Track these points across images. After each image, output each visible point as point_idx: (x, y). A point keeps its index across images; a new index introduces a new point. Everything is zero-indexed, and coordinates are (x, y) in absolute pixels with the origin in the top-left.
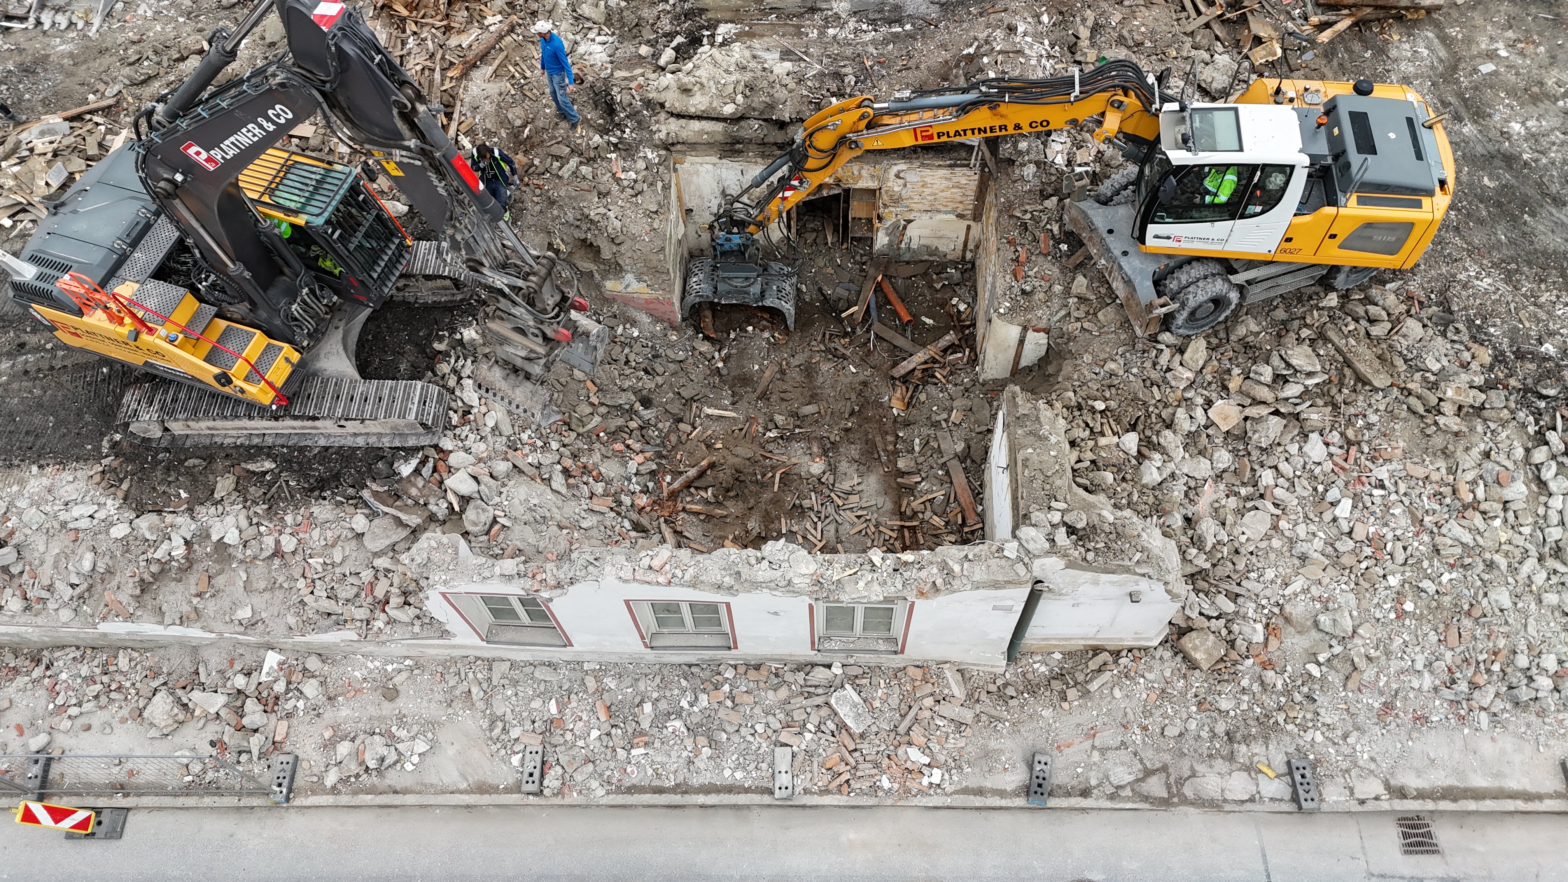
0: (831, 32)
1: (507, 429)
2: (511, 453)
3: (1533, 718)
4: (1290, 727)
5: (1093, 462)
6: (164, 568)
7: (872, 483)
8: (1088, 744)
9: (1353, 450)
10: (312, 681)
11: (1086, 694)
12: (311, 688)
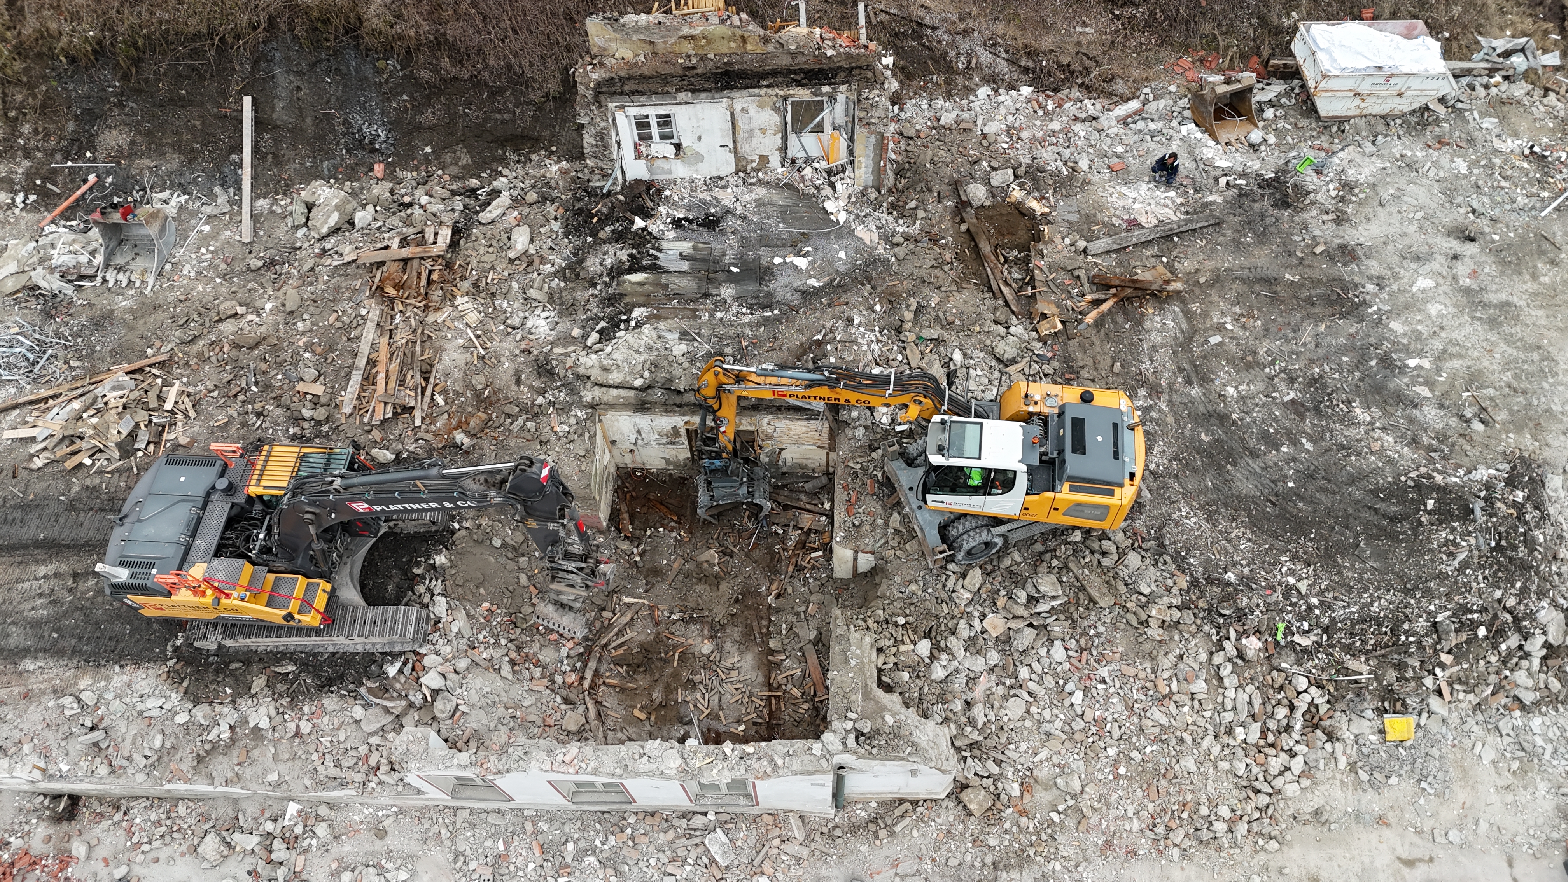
0: (719, 315)
1: (467, 633)
2: (470, 652)
3: (1212, 852)
4: (1038, 859)
5: (895, 664)
6: (215, 746)
7: (749, 661)
8: (892, 872)
9: (1085, 653)
10: (323, 824)
11: (892, 834)
12: (322, 830)
